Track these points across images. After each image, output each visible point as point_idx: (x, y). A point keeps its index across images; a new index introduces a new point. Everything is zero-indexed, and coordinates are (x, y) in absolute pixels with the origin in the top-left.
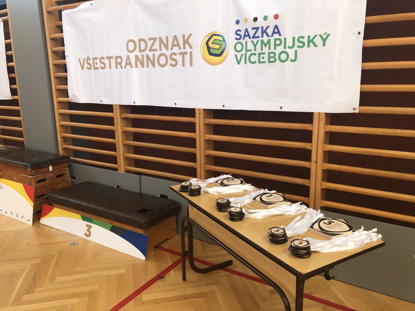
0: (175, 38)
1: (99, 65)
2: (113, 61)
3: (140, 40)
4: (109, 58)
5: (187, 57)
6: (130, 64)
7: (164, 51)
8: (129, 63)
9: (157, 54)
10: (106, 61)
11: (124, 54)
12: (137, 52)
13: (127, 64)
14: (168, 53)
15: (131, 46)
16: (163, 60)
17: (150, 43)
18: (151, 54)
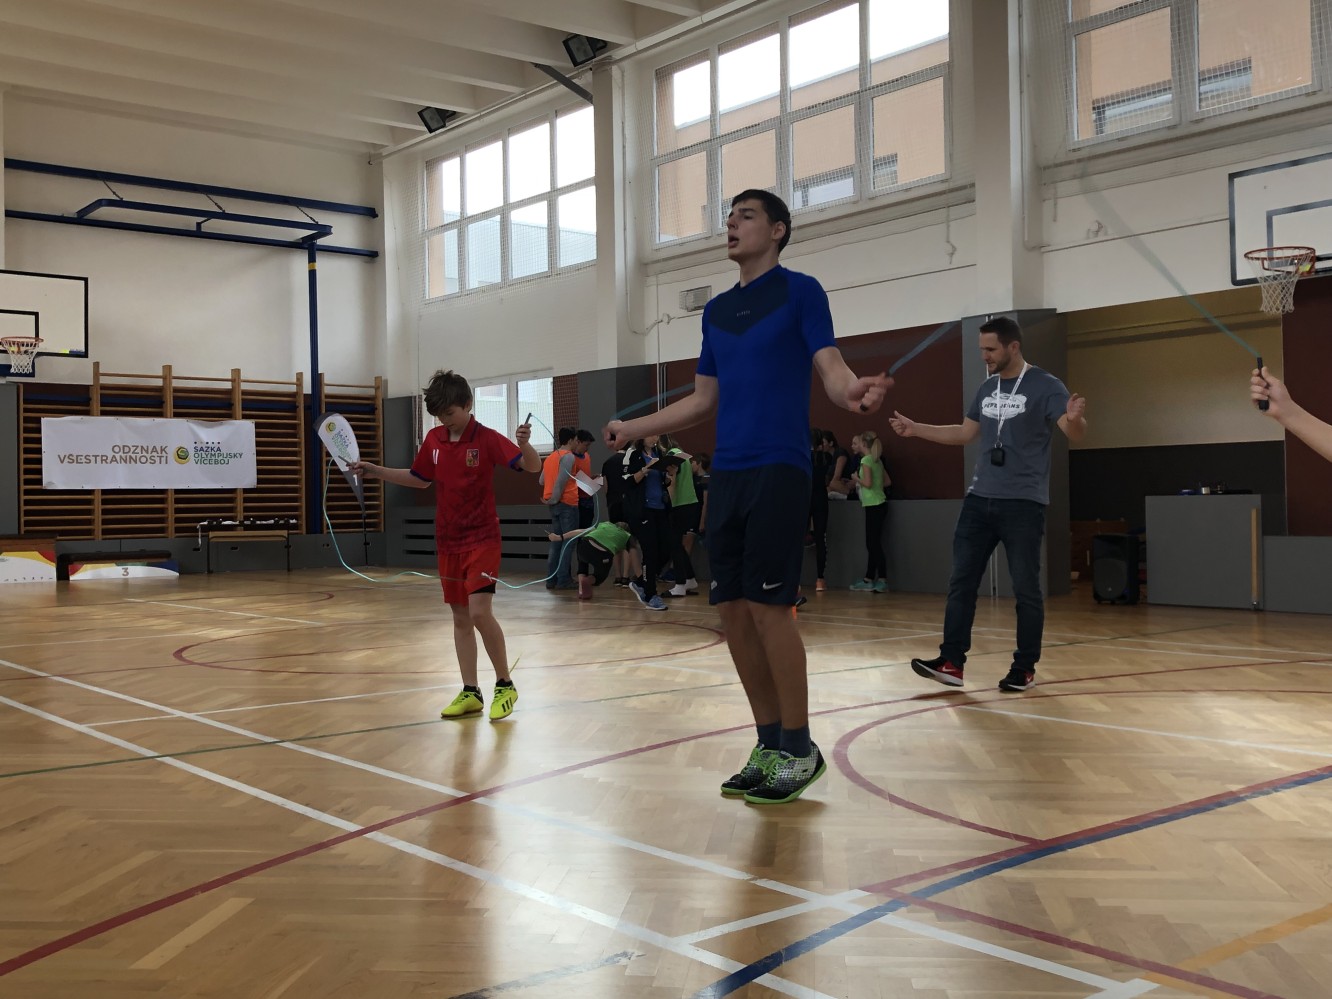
0: (154, 447)
1: (84, 460)
2: (99, 459)
3: (124, 446)
4: (96, 456)
5: (163, 459)
6: (116, 460)
7: (144, 453)
8: (114, 459)
9: (139, 456)
10: (93, 459)
11: (110, 455)
12: (121, 453)
13: (112, 461)
14: (148, 456)
15: (117, 449)
16: (143, 460)
17: (132, 449)
18: (133, 456)
